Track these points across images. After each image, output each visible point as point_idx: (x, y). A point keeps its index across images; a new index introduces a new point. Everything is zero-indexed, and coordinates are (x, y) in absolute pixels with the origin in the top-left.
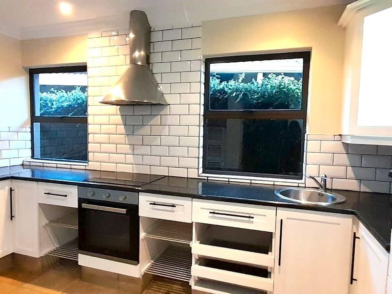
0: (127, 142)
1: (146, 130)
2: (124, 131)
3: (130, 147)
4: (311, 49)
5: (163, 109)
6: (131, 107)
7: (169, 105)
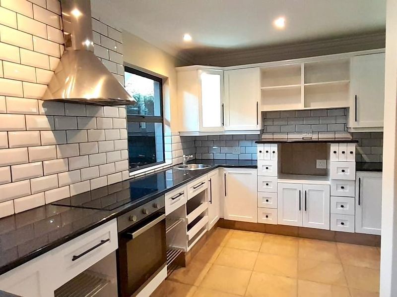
0: (59, 155)
1: (82, 136)
2: (54, 141)
3: (65, 161)
4: (167, 78)
5: (98, 110)
6: (61, 104)
7: (103, 106)
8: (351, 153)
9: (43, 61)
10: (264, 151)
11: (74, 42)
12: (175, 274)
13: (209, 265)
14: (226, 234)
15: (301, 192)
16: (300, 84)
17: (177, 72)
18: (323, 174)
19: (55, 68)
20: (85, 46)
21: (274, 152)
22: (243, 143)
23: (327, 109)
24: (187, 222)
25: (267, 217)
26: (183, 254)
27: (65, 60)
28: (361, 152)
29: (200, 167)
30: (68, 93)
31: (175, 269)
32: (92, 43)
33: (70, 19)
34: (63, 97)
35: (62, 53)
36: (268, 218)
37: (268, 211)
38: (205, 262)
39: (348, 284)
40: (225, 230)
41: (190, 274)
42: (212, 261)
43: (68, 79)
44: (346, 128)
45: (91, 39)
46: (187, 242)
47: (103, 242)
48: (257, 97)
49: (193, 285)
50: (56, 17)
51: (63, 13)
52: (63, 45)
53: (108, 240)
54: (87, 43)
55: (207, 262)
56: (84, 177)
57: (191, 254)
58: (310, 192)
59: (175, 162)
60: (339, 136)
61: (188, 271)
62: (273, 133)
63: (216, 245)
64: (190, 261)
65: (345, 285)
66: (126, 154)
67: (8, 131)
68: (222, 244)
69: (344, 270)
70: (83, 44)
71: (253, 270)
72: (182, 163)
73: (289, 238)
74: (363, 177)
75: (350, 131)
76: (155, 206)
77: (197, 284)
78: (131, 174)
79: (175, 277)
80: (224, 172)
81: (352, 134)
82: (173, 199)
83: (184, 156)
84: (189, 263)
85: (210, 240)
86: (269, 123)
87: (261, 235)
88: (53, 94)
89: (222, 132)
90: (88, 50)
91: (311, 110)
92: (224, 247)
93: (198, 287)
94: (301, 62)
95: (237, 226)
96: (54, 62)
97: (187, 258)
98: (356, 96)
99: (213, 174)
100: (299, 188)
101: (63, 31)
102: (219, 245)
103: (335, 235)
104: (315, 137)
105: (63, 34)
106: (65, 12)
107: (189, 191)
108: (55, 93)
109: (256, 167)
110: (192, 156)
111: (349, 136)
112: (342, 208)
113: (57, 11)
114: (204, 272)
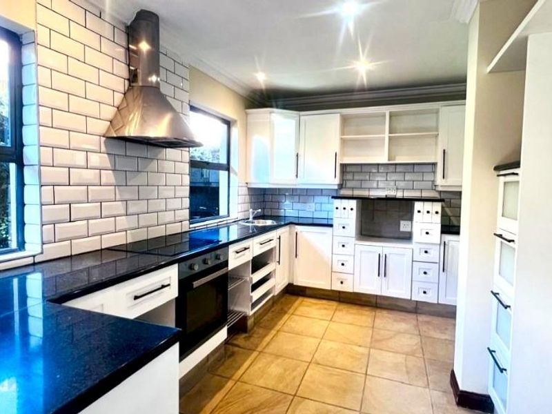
0: (118, 197)
1: (141, 179)
2: (113, 181)
3: (123, 204)
4: (235, 121)
5: (160, 152)
6: (122, 143)
7: (166, 147)
8: (437, 213)
9: (106, 96)
10: (341, 208)
11: (140, 77)
12: (235, 339)
13: (273, 332)
14: (294, 302)
15: (381, 255)
16: (384, 134)
17: (247, 114)
18: (407, 237)
19: (119, 104)
20: (152, 82)
21: (352, 209)
22: (318, 199)
23: (414, 164)
24: (251, 282)
25: (342, 283)
26: (245, 318)
27: (130, 95)
28: (449, 213)
29: (269, 223)
30: (132, 131)
31: (236, 334)
32: (159, 79)
33: (137, 52)
34: (127, 135)
35: (126, 88)
36: (343, 285)
37: (343, 276)
38: (269, 328)
39: (424, 355)
40: (293, 298)
41: (252, 340)
42: (277, 327)
43: (132, 116)
44: (434, 186)
45: (158, 75)
46: (251, 304)
47: (163, 287)
48: (335, 146)
49: (254, 350)
50: (122, 50)
51: (130, 46)
52: (129, 80)
53: (169, 285)
54: (154, 79)
55: (271, 329)
56: (141, 224)
57: (255, 319)
58: (391, 256)
59: (241, 216)
60: (425, 194)
61: (250, 337)
62: (353, 189)
63: (283, 312)
64: (254, 326)
65: (421, 355)
66: (187, 202)
67: (69, 168)
68: (291, 311)
69: (421, 341)
70: (150, 79)
71: (322, 338)
72: (248, 219)
73: (367, 309)
74: (449, 241)
75: (437, 189)
76: (217, 257)
77: (259, 349)
78: (191, 226)
79: (235, 342)
80: (296, 230)
81: (440, 192)
82: (237, 253)
83: (251, 210)
84: (252, 329)
85: (277, 308)
86: (349, 177)
87: (334, 304)
88: (115, 131)
89: (296, 185)
90: (154, 85)
91: (396, 164)
92: (292, 314)
93: (260, 352)
94: (386, 110)
95: (308, 292)
96: (119, 97)
97: (250, 322)
98: (444, 151)
99: (283, 232)
100: (379, 250)
101: (129, 65)
102: (285, 313)
103: (417, 305)
104: (399, 195)
105: (129, 69)
106: (132, 45)
107: (256, 247)
108: (117, 130)
109: (331, 226)
110: (260, 210)
111: (436, 195)
112: (425, 276)
113: (124, 44)
114: (267, 339)
